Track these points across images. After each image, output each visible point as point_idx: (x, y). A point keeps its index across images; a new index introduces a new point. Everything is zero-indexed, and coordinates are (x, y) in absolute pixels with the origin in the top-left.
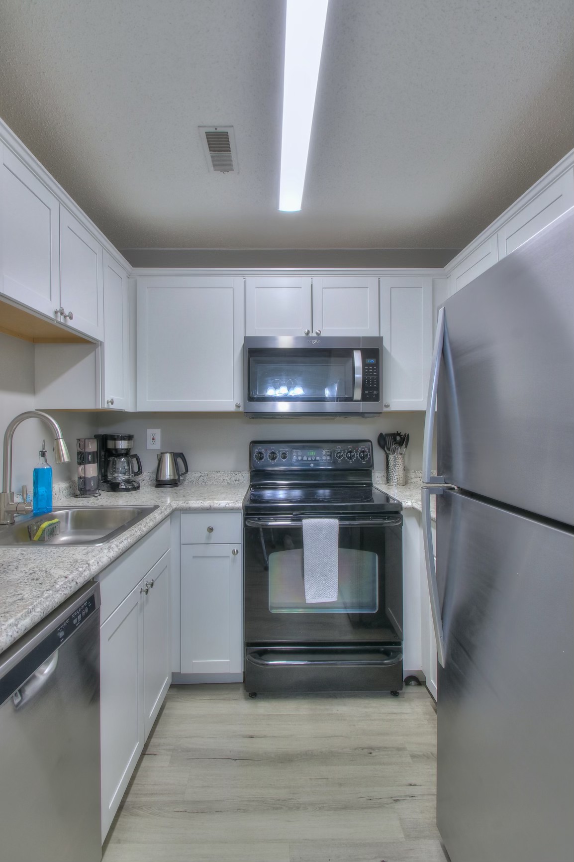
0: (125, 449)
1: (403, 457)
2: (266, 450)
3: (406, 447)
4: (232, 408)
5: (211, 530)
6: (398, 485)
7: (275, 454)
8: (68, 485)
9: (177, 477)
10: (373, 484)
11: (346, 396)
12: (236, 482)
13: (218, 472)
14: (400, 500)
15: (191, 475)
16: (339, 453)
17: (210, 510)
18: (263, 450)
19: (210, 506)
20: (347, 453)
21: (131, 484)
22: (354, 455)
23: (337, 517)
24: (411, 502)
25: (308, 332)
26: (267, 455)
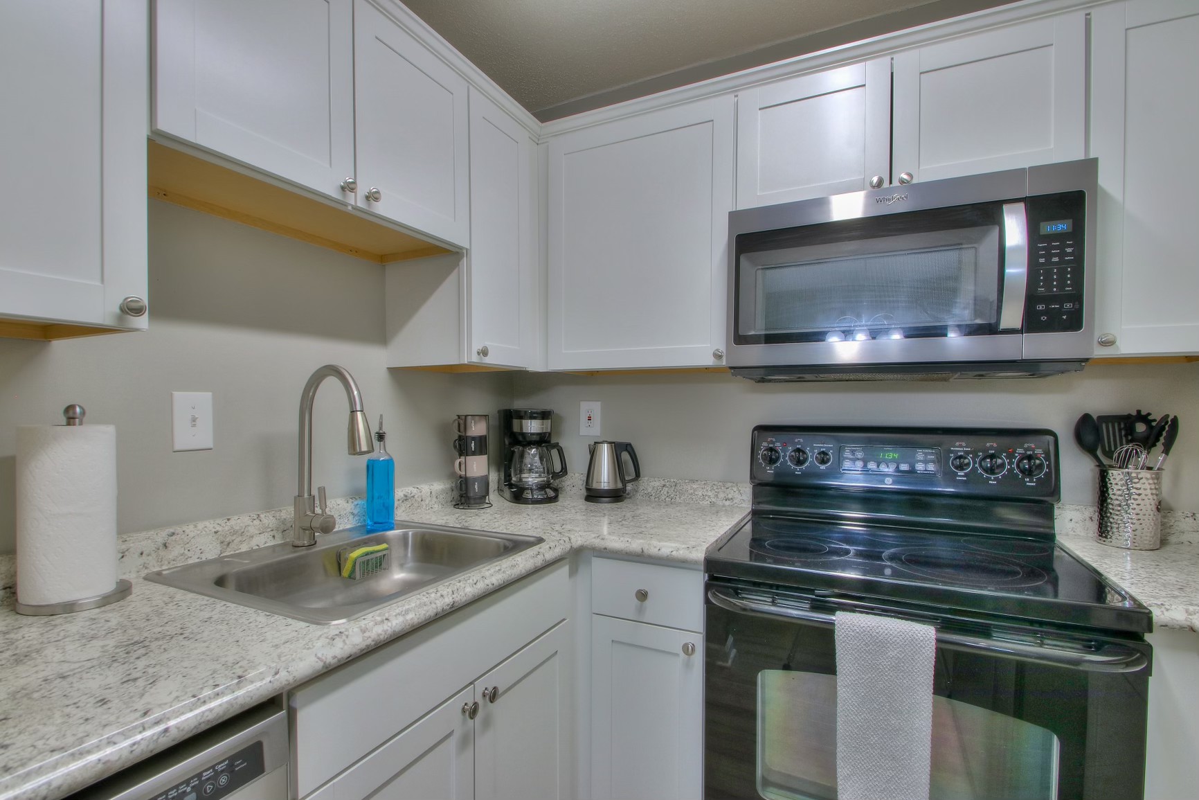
0: (538, 434)
1: (1158, 478)
2: (785, 445)
3: (1167, 450)
4: (708, 361)
5: (642, 595)
6: (1136, 547)
7: (804, 453)
9: (620, 485)
10: (1058, 538)
11: (979, 321)
12: (727, 503)
13: (693, 481)
14: (1144, 600)
16: (960, 457)
17: (640, 558)
18: (778, 444)
19: (643, 551)
20: (984, 459)
21: (543, 492)
22: (1003, 465)
23: (936, 618)
24: (1187, 611)
25: (880, 182)
26: (786, 455)
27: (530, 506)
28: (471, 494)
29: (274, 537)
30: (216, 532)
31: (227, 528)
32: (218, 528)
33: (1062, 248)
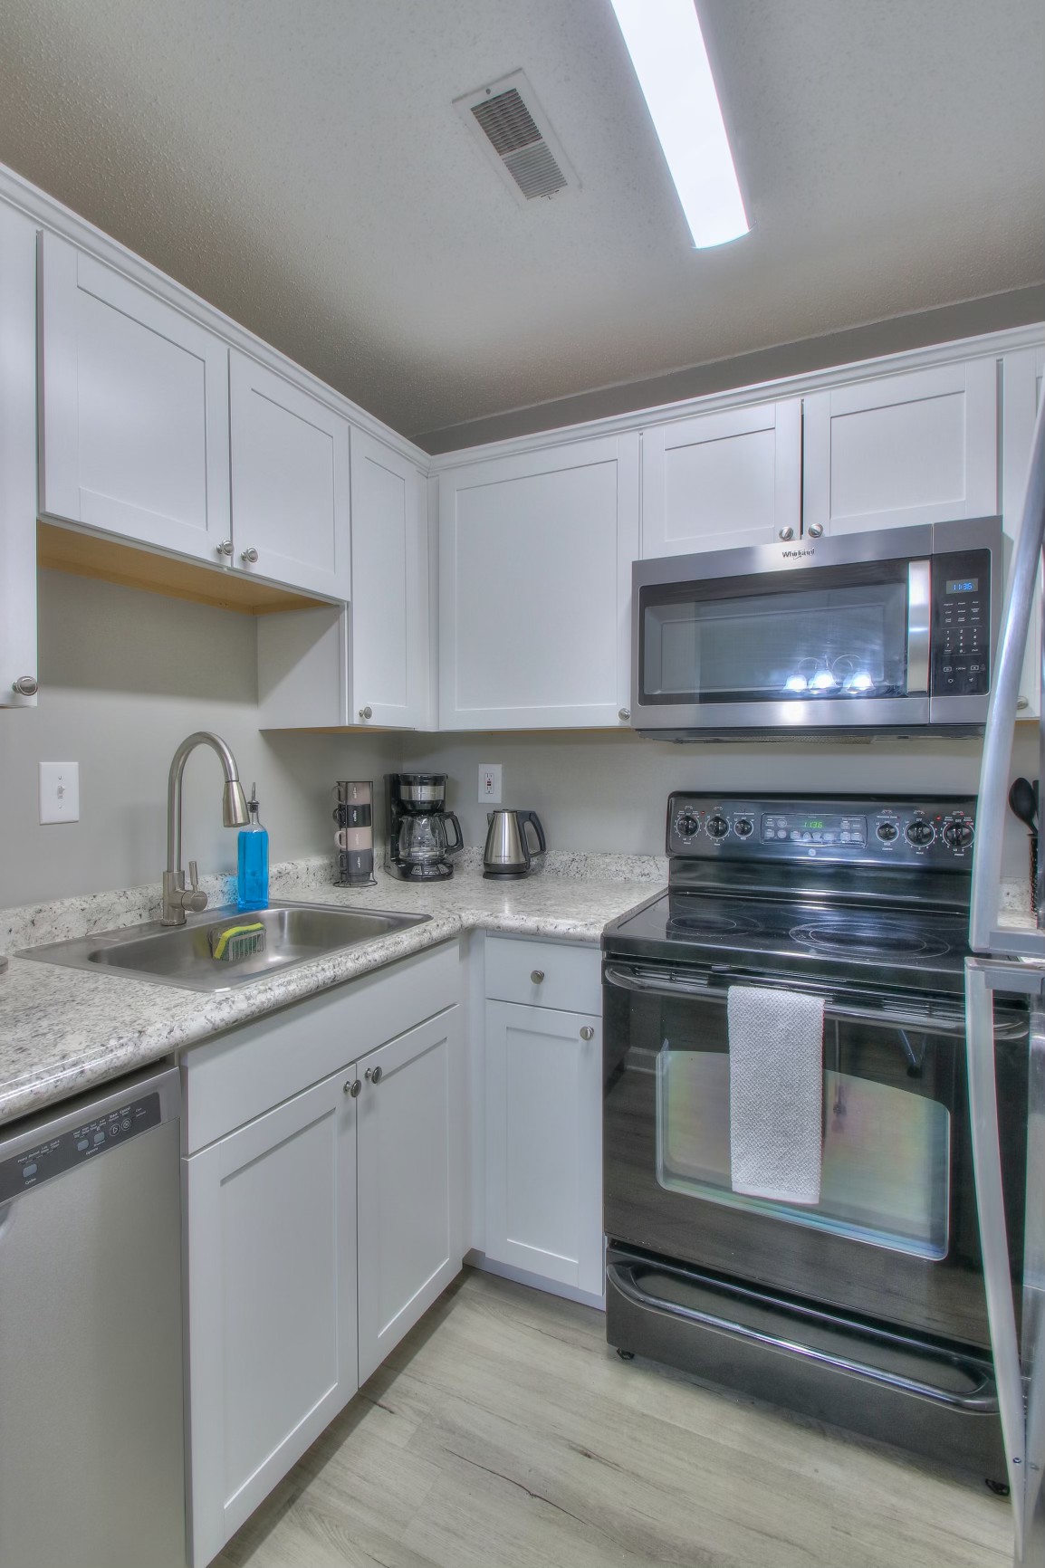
0: (429, 802)
2: (703, 814)
4: (614, 721)
5: (538, 977)
7: (723, 822)
8: (326, 861)
9: (523, 860)
11: (888, 684)
12: (644, 879)
13: (606, 854)
15: (556, 858)
16: (888, 826)
17: (536, 937)
18: (695, 813)
19: (538, 929)
20: (910, 828)
21: (435, 869)
22: (930, 835)
23: (827, 990)
25: (790, 533)
26: (704, 825)
27: (420, 884)
28: (353, 870)
29: (140, 915)
30: (83, 910)
31: (93, 906)
32: (85, 906)
33: (968, 608)
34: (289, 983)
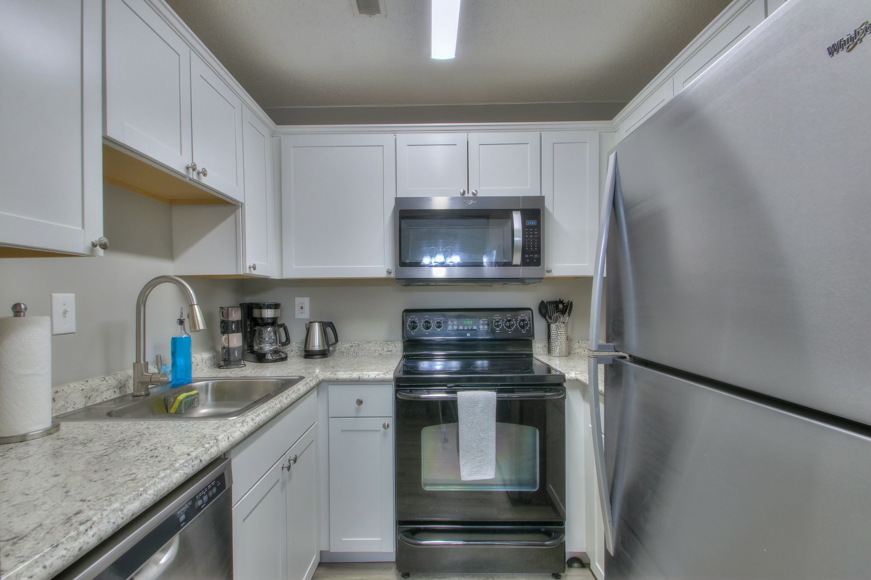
0: (272, 318)
1: (566, 326)
2: (420, 319)
3: (569, 316)
4: (383, 275)
5: (360, 402)
6: (560, 356)
7: (430, 323)
8: (211, 355)
9: (326, 348)
10: (535, 355)
11: (505, 261)
12: (389, 353)
13: (368, 342)
14: (563, 372)
15: (342, 346)
16: (497, 322)
17: (358, 382)
18: (416, 319)
19: (359, 378)
20: (506, 322)
21: (278, 355)
22: (513, 325)
23: (495, 389)
24: (575, 374)
25: (464, 192)
26: (420, 325)
27: (270, 364)
28: (232, 359)
29: (115, 392)
30: (82, 390)
31: (88, 387)
32: (83, 387)
33: (533, 231)
34: (265, 411)
